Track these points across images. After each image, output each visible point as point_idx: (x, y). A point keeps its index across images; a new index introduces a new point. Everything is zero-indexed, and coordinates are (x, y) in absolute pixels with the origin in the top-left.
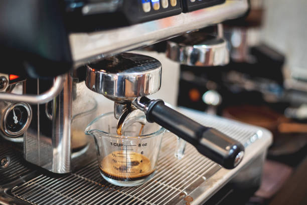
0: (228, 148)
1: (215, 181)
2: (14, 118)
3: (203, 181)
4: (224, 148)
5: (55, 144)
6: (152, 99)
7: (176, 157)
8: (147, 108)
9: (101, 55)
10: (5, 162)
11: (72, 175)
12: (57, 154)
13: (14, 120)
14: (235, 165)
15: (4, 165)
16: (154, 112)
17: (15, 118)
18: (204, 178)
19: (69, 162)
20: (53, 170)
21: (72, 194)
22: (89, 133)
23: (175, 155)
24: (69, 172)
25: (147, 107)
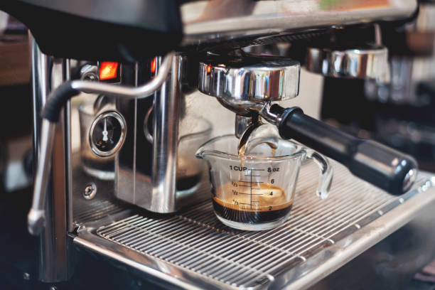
0: (395, 162)
1: (374, 228)
2: (103, 133)
3: (357, 229)
4: (389, 164)
5: (155, 182)
6: (285, 107)
7: (318, 195)
8: (280, 119)
9: (215, 33)
10: (90, 191)
11: (176, 217)
12: (157, 194)
13: (103, 136)
14: (405, 188)
15: (89, 195)
16: (289, 124)
17: (105, 133)
18: (358, 226)
19: (173, 201)
20: (152, 209)
21: (176, 237)
22: (200, 155)
23: (317, 192)
24: (172, 211)
25: (280, 117)
